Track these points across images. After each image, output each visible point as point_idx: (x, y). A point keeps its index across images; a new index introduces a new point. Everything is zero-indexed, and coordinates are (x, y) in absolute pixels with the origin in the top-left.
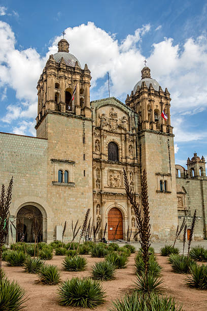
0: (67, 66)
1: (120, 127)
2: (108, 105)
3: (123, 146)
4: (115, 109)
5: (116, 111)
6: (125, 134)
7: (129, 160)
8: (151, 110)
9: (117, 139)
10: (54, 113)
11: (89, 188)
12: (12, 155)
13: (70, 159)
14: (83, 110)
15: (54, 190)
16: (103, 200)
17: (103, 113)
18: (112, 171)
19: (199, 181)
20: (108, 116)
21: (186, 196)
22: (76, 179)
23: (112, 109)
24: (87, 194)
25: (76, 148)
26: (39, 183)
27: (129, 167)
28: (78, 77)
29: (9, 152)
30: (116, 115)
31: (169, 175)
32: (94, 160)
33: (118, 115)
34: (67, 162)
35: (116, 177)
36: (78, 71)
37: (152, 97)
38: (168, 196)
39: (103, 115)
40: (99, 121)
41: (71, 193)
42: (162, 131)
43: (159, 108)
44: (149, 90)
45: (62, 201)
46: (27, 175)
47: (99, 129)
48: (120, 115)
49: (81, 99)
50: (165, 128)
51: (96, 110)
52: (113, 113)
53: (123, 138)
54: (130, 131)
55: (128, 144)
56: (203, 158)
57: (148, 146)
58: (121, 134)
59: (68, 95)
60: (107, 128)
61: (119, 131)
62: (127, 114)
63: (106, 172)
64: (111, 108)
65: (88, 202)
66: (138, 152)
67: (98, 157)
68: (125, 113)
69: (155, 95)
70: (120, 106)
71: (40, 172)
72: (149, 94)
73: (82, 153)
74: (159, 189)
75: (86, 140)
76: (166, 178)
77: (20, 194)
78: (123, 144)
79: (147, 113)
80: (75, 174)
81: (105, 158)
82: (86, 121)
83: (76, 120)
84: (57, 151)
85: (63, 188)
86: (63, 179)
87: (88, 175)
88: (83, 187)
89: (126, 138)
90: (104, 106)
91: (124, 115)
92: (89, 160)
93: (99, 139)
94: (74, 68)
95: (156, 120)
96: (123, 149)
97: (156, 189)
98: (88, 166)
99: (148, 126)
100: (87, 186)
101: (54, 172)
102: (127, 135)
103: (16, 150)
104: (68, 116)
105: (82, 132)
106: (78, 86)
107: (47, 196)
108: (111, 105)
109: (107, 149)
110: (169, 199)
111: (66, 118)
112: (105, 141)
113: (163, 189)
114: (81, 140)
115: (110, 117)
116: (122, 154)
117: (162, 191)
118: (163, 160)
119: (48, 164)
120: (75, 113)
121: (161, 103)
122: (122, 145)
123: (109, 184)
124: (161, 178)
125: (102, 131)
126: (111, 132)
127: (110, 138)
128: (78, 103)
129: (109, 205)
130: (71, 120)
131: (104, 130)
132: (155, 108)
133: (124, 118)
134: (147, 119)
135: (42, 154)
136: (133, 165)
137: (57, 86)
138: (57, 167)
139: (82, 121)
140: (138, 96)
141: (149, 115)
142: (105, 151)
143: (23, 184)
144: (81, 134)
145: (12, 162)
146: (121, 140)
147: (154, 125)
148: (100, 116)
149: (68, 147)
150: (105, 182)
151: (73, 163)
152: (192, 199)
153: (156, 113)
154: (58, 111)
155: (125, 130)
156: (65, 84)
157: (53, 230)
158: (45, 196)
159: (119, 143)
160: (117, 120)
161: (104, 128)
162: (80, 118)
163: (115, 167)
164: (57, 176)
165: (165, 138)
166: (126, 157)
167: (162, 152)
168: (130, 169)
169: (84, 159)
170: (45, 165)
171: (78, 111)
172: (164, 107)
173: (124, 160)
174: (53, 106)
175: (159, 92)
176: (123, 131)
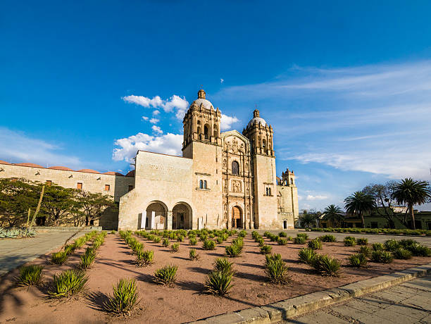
0: (205, 109)
1: (240, 151)
2: (231, 136)
5: (237, 139)
6: (243, 156)
8: (260, 140)
9: (238, 159)
10: (197, 141)
11: (220, 192)
13: (208, 173)
14: (216, 139)
15: (197, 193)
16: (229, 201)
17: (229, 141)
18: (234, 181)
20: (232, 143)
22: (212, 187)
24: (219, 197)
25: (211, 165)
27: (246, 178)
28: (213, 117)
31: (272, 184)
32: (223, 173)
33: (238, 142)
34: (206, 174)
35: (237, 185)
37: (261, 131)
38: (271, 198)
40: (226, 146)
41: (208, 195)
42: (267, 154)
43: (266, 138)
44: (259, 126)
45: (202, 202)
47: (226, 152)
48: (240, 142)
49: (215, 132)
50: (269, 152)
51: (224, 139)
52: (236, 141)
53: (242, 158)
54: (246, 153)
55: (245, 163)
57: (259, 164)
58: (240, 156)
59: (206, 128)
60: (231, 151)
61: (239, 153)
63: (231, 181)
64: (234, 137)
65: (220, 202)
66: (252, 168)
67: (225, 171)
68: (243, 141)
69: (263, 129)
71: (188, 181)
72: (260, 129)
73: (215, 169)
75: (218, 160)
76: (270, 186)
79: (258, 141)
80: (211, 183)
81: (230, 172)
82: (218, 147)
83: (211, 146)
84: (199, 168)
85: (203, 192)
86: (203, 185)
87: (219, 184)
88: (216, 192)
90: (229, 136)
91: (243, 143)
92: (220, 173)
93: (226, 159)
94: (210, 110)
95: (263, 147)
96: (242, 166)
97: (264, 194)
98: (220, 177)
99: (258, 151)
100: (218, 191)
101: (197, 181)
102: (245, 157)
104: (206, 143)
106: (213, 122)
107: (193, 198)
110: (272, 200)
111: (205, 145)
112: (230, 160)
113: (269, 193)
114: (215, 160)
116: (241, 169)
117: (267, 195)
118: (268, 174)
119: (193, 176)
120: (210, 141)
121: (267, 135)
122: (241, 163)
123: (233, 190)
124: (266, 186)
125: (228, 154)
126: (234, 154)
127: (233, 158)
128: (213, 135)
129: (232, 204)
130: (208, 145)
132: (263, 138)
133: (242, 145)
134: (258, 146)
135: (189, 169)
136: (248, 177)
137: (199, 122)
138: (200, 178)
139: (215, 147)
140: (252, 130)
141: (259, 143)
142: (230, 167)
144: (215, 155)
145: (169, 174)
146: (240, 160)
147: (263, 150)
148: (227, 143)
149: (206, 164)
150: (230, 189)
151: (209, 175)
152: (285, 200)
153: (264, 141)
154: (200, 140)
156: (204, 121)
157: (196, 221)
158: (191, 197)
159: (239, 162)
160: (237, 146)
161: (229, 151)
162: (214, 144)
163: (236, 178)
164: (199, 185)
165: (269, 159)
166: (244, 172)
167: (267, 169)
168: (246, 180)
169: (217, 173)
170: (191, 177)
171: (213, 140)
172: (269, 138)
173: (242, 174)
174: (196, 136)
175: (266, 127)
176: (242, 154)
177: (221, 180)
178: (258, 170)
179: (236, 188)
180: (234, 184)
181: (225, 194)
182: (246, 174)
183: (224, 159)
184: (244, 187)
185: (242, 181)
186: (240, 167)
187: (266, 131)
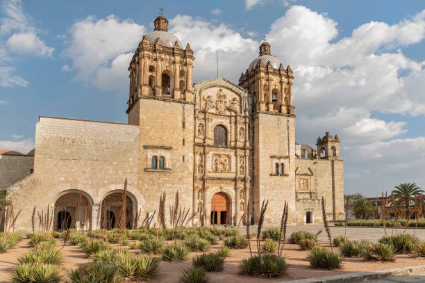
0: (163, 47)
1: (229, 109)
2: (215, 86)
3: (233, 130)
4: (224, 90)
5: (225, 91)
6: (235, 117)
7: (238, 143)
8: (268, 90)
9: (226, 122)
10: (148, 98)
11: (189, 173)
12: (96, 143)
13: (166, 145)
14: (184, 93)
15: (146, 176)
16: (206, 185)
17: (209, 95)
18: (218, 155)
19: (330, 162)
20: (215, 98)
21: (313, 177)
22: (174, 165)
23: (221, 90)
24: (186, 180)
25: (173, 133)
27: (238, 151)
28: (178, 58)
29: (92, 140)
30: (225, 96)
31: (287, 157)
32: (196, 145)
33: (227, 96)
34: (163, 147)
35: (223, 161)
36: (178, 52)
37: (270, 76)
38: (284, 178)
39: (209, 97)
40: (203, 103)
41: (167, 179)
42: (280, 112)
43: (278, 87)
44: (267, 68)
46: (115, 163)
47: (204, 112)
48: (230, 96)
49: (181, 82)
50: (284, 109)
51: (200, 92)
52: (222, 94)
53: (233, 120)
54: (241, 113)
55: (239, 126)
56: (336, 137)
57: (263, 128)
58: (230, 116)
59: (166, 77)
60: (213, 111)
61: (228, 113)
62: (239, 95)
63: (211, 156)
64: (219, 89)
65: (187, 188)
66: (251, 134)
67: (201, 141)
68: (236, 93)
69: (274, 73)
70: (231, 86)
71: (130, 159)
72: (267, 73)
73: (181, 138)
74: (274, 172)
75: (187, 125)
76: (282, 161)
77: (106, 182)
78: (233, 127)
79: (263, 93)
80: (172, 160)
81: (211, 142)
82: (186, 105)
83: (174, 104)
84: (150, 137)
85: (158, 174)
86: (158, 164)
87: (188, 161)
88: (182, 172)
89: (236, 120)
90: (210, 87)
91: (236, 96)
92: (190, 145)
93: (203, 123)
94: (173, 49)
95: (273, 101)
96: (233, 132)
97: (270, 172)
98: (188, 151)
99: (263, 107)
100: (186, 172)
101: (147, 158)
102: (238, 118)
103: (101, 138)
104: (165, 100)
105: (181, 116)
106: (178, 67)
107: (138, 183)
108: (219, 86)
109: (213, 133)
110: (286, 182)
111: (162, 103)
112: (210, 124)
113: (280, 171)
114: (180, 125)
116: (231, 137)
117: (277, 174)
118: (280, 142)
119: (140, 151)
120: (173, 97)
121: (281, 82)
122: (231, 127)
123: (214, 168)
124: (276, 161)
125: (207, 114)
126: (219, 115)
127: (216, 121)
128: (178, 86)
129: (212, 190)
130: (168, 104)
131: (210, 113)
132: (274, 87)
133: (234, 99)
134: (263, 100)
135: (132, 140)
136: (244, 148)
137: (152, 69)
138: (151, 153)
139: (181, 105)
140: (253, 75)
141: (265, 95)
142: (211, 134)
143: (110, 172)
144: (180, 118)
145: (96, 150)
146: (230, 123)
147: (271, 106)
148: (206, 98)
149: (164, 132)
150: (209, 166)
151: (169, 149)
152: (320, 180)
153: (275, 92)
154: (153, 96)
155: (236, 112)
156: (162, 66)
157: (144, 217)
158: (136, 183)
159: (228, 126)
160: (225, 102)
161: (209, 111)
162: (179, 102)
163: (221, 151)
164: (150, 163)
165: (284, 119)
166: (236, 141)
167: (279, 134)
168: (240, 152)
169: (184, 145)
170: (135, 152)
171: (178, 94)
172: (284, 86)
173: (233, 144)
174: (146, 90)
175: (279, 70)
176: (233, 114)
177: (191, 154)
178: (260, 137)
179: (220, 167)
180: (216, 160)
181: (198, 175)
182: (240, 144)
183: (199, 122)
184: (236, 164)
185: (232, 154)
186: (229, 134)
187: (280, 75)
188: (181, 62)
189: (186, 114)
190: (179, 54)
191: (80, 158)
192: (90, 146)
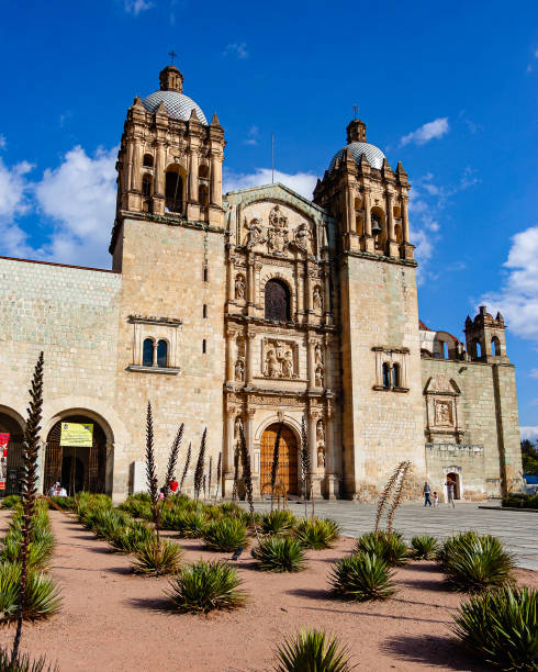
0: (170, 119)
1: (292, 248)
2: (265, 200)
3: (301, 289)
4: (282, 208)
5: (285, 211)
6: (305, 263)
7: (311, 318)
8: (364, 208)
9: (286, 273)
10: (137, 218)
11: (214, 379)
12: (40, 307)
13: (172, 316)
14: (206, 210)
15: (133, 381)
16: (250, 406)
17: (255, 216)
18: (274, 342)
19: (490, 369)
20: (265, 224)
21: (460, 400)
22: (185, 360)
23: (276, 209)
24: (209, 392)
25: (185, 291)
26: (99, 367)
27: (312, 333)
28: (195, 142)
29: (33, 300)
30: (284, 220)
31: (404, 351)
32: (227, 319)
33: (289, 220)
34: (164, 322)
35: (283, 356)
36: (196, 129)
37: (366, 181)
38: (402, 397)
39: (254, 221)
40: (244, 233)
41: (172, 389)
42: (387, 253)
43: (382, 204)
44: (359, 167)
46: (72, 350)
47: (244, 251)
48: (294, 220)
49: (201, 188)
50: (394, 250)
51: (238, 211)
52: (279, 216)
53: (300, 270)
54: (315, 254)
55: (313, 283)
56: (498, 317)
57: (356, 286)
58: (294, 262)
59: (175, 177)
60: (263, 249)
61: (291, 256)
62: (310, 218)
63: (259, 343)
64: (274, 205)
65: (212, 410)
66: (335, 300)
67: (238, 311)
68: (306, 216)
69: (373, 177)
70: (295, 201)
71: (103, 343)
72: (360, 177)
73: (200, 303)
74: (381, 383)
75: (211, 274)
76: (396, 358)
77: (55, 390)
78: (301, 283)
79: (354, 215)
80: (183, 347)
81: (259, 314)
82: (210, 234)
83: (187, 231)
84: (141, 298)
85: (155, 377)
86: (155, 355)
87: (213, 351)
88: (201, 375)
89: (306, 270)
90: (258, 201)
91: (304, 221)
92: (217, 317)
93: (244, 273)
94: (188, 123)
95: (375, 232)
96: (301, 294)
97: (374, 383)
98: (214, 330)
99: (355, 244)
100: (209, 375)
101: (134, 343)
102: (310, 264)
103: (49, 297)
104: (170, 224)
105: (201, 256)
106: (196, 161)
107: (116, 396)
108: (274, 200)
109: (263, 294)
110: (404, 404)
111: (164, 228)
112: (257, 276)
113: (391, 380)
114: (199, 274)
115: (271, 226)
116: (297, 304)
117: (386, 387)
118: (389, 317)
119: (121, 326)
120: (185, 217)
121: (387, 195)
122: (297, 284)
123: (266, 370)
124: (385, 357)
125: (251, 255)
126: (274, 258)
127: (268, 271)
128: (195, 197)
129: (262, 418)
130: (178, 231)
131: (256, 254)
132: (373, 204)
133: (301, 227)
134: (354, 228)
135: (107, 304)
136: (320, 330)
137: (148, 161)
138: (143, 332)
139: (200, 235)
140: (337, 181)
141: (358, 219)
142: (259, 297)
143: (63, 369)
144: (198, 261)
145: (38, 321)
146: (295, 275)
147: (370, 244)
149: (168, 289)
150: (255, 368)
151: (175, 323)
152: (474, 406)
153: (376, 215)
154: (149, 215)
155: (305, 253)
156: (165, 158)
157: (126, 472)
158: (112, 395)
159: (291, 281)
160: (286, 232)
161: (254, 249)
162: (197, 227)
163: (279, 334)
164: (140, 353)
165: (395, 270)
166: (307, 312)
167: (388, 300)
168: (315, 338)
169: (205, 316)
170: (113, 329)
171: (194, 213)
172: (393, 203)
173: (300, 318)
174: (136, 203)
175: (382, 171)
176: (299, 256)
177: (219, 337)
178: (351, 306)
179: (277, 367)
180: (270, 353)
181: (235, 384)
182: (314, 320)
183: (236, 272)
184: (308, 363)
185: (299, 341)
186: (294, 299)
187: (384, 182)
188: (202, 150)
189: (210, 252)
190: (197, 134)
191: (9, 338)
192: (27, 312)
